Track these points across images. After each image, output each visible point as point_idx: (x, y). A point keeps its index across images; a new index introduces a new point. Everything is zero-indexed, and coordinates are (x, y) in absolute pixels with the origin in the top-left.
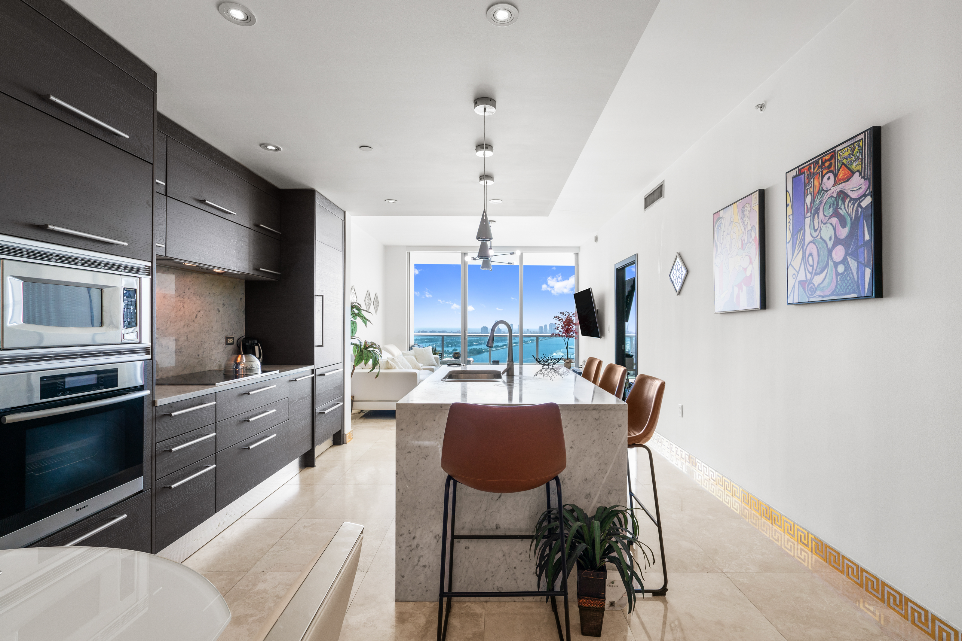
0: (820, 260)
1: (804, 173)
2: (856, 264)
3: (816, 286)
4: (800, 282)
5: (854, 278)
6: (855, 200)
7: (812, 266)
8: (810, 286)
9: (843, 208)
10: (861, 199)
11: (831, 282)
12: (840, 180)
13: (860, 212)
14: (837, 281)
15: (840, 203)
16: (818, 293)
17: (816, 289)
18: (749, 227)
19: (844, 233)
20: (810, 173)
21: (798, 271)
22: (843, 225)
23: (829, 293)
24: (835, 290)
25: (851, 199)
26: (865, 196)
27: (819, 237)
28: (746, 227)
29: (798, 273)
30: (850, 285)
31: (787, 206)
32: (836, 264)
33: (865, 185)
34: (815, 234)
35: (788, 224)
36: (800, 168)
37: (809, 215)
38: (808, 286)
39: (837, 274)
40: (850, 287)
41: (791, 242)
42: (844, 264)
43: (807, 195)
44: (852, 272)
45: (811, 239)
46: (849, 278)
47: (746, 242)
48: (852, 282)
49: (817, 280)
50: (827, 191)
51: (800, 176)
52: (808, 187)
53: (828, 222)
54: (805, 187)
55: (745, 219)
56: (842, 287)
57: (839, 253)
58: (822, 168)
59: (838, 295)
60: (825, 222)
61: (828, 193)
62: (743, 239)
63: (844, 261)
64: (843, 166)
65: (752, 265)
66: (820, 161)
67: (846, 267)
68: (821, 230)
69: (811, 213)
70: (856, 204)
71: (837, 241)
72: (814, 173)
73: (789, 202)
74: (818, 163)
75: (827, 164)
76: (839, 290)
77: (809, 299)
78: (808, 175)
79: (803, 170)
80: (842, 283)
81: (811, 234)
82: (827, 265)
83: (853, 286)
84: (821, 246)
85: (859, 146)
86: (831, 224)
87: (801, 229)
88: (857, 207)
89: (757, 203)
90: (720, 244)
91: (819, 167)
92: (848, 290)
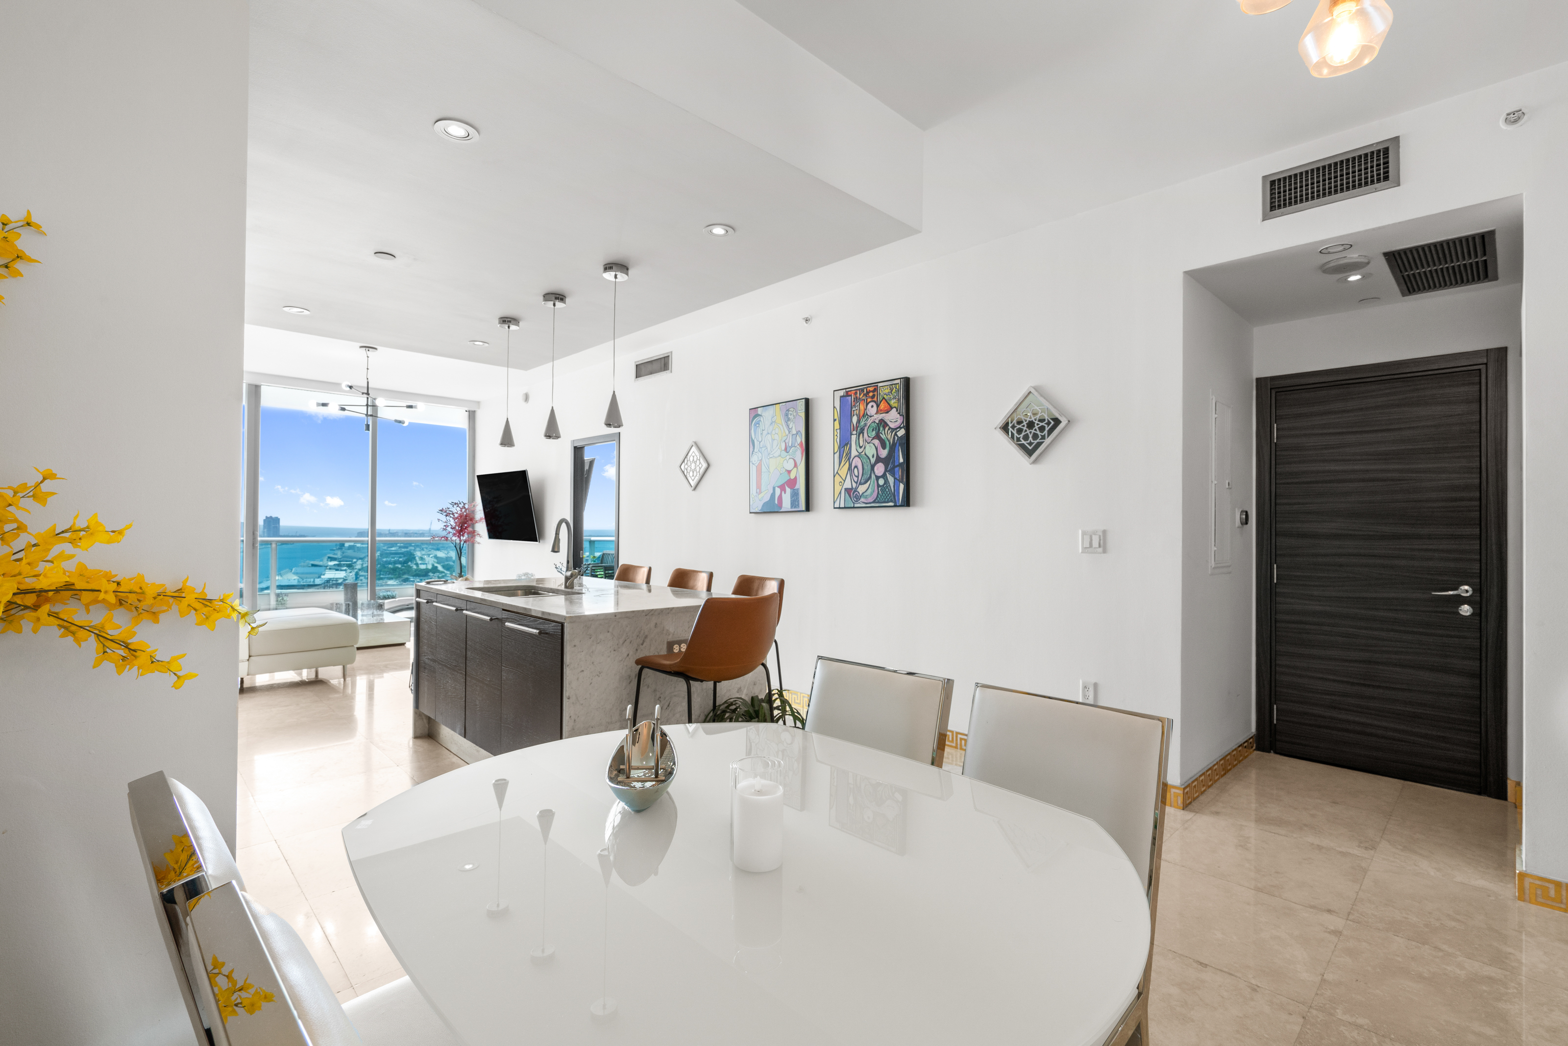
0: (864, 472)
1: (851, 396)
2: (893, 480)
3: (861, 494)
4: (846, 489)
5: (891, 491)
6: (893, 430)
7: (858, 477)
8: (855, 494)
9: (883, 433)
10: (897, 430)
11: (874, 491)
12: (881, 410)
13: (896, 439)
14: (878, 492)
15: (881, 429)
16: (862, 500)
17: (861, 497)
18: (794, 432)
19: (884, 453)
20: (857, 397)
21: (844, 479)
22: (884, 447)
23: (872, 501)
24: (876, 498)
25: (890, 428)
26: (900, 428)
27: (863, 453)
28: (790, 430)
29: (844, 481)
30: (888, 495)
31: (835, 420)
32: (878, 478)
33: (900, 420)
34: (860, 450)
35: (835, 437)
36: (847, 390)
37: (855, 432)
38: (853, 494)
39: (878, 486)
40: (888, 497)
41: (838, 453)
42: (884, 479)
43: (854, 415)
44: (890, 486)
45: (857, 454)
46: (887, 490)
47: (790, 445)
48: (890, 493)
49: (862, 489)
50: (871, 416)
51: (847, 398)
52: (854, 409)
53: (872, 442)
54: (852, 408)
55: (789, 422)
56: (883, 497)
57: (880, 469)
58: (866, 397)
59: (878, 502)
60: (869, 441)
61: (871, 418)
62: (786, 441)
63: (884, 476)
64: (884, 400)
65: (797, 468)
66: (865, 390)
67: (885, 481)
68: (865, 448)
69: (857, 431)
70: (894, 433)
71: (879, 460)
72: (860, 398)
73: (836, 417)
74: (864, 392)
75: (871, 394)
76: (880, 499)
77: (854, 505)
78: (854, 398)
79: (850, 393)
80: (882, 494)
81: (857, 450)
82: (870, 477)
83: (891, 496)
84: (865, 461)
85: (896, 388)
86: (874, 444)
87: (848, 443)
88: (894, 436)
89: (804, 411)
90: (758, 442)
91: (864, 394)
92: (886, 499)
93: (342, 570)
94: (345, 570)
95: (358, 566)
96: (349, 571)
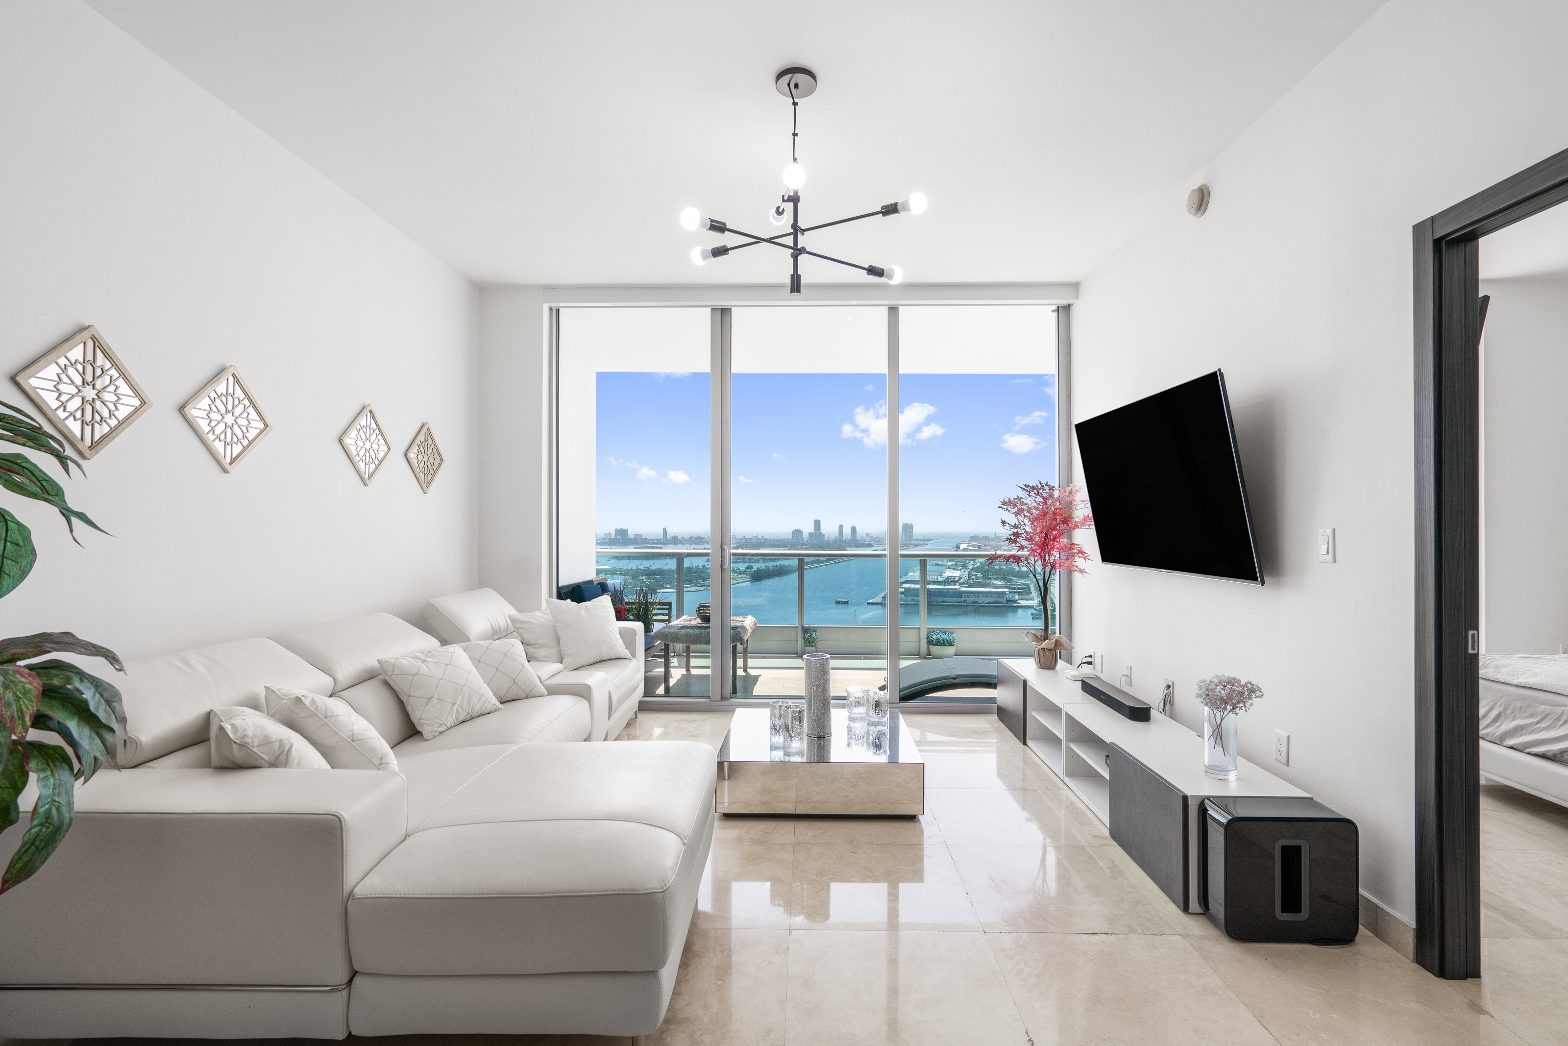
93: (958, 570)
94: (960, 570)
95: (971, 567)
96: (963, 570)
